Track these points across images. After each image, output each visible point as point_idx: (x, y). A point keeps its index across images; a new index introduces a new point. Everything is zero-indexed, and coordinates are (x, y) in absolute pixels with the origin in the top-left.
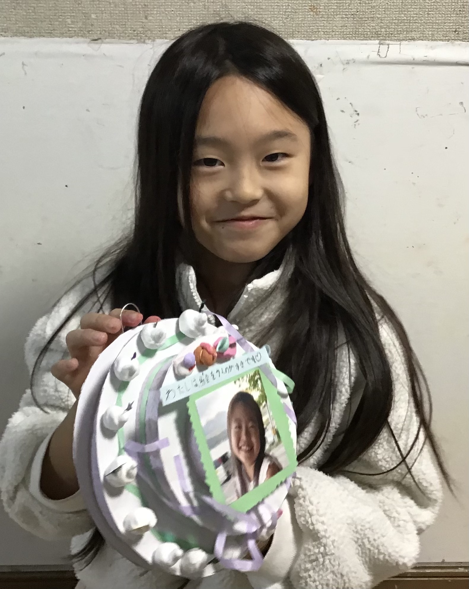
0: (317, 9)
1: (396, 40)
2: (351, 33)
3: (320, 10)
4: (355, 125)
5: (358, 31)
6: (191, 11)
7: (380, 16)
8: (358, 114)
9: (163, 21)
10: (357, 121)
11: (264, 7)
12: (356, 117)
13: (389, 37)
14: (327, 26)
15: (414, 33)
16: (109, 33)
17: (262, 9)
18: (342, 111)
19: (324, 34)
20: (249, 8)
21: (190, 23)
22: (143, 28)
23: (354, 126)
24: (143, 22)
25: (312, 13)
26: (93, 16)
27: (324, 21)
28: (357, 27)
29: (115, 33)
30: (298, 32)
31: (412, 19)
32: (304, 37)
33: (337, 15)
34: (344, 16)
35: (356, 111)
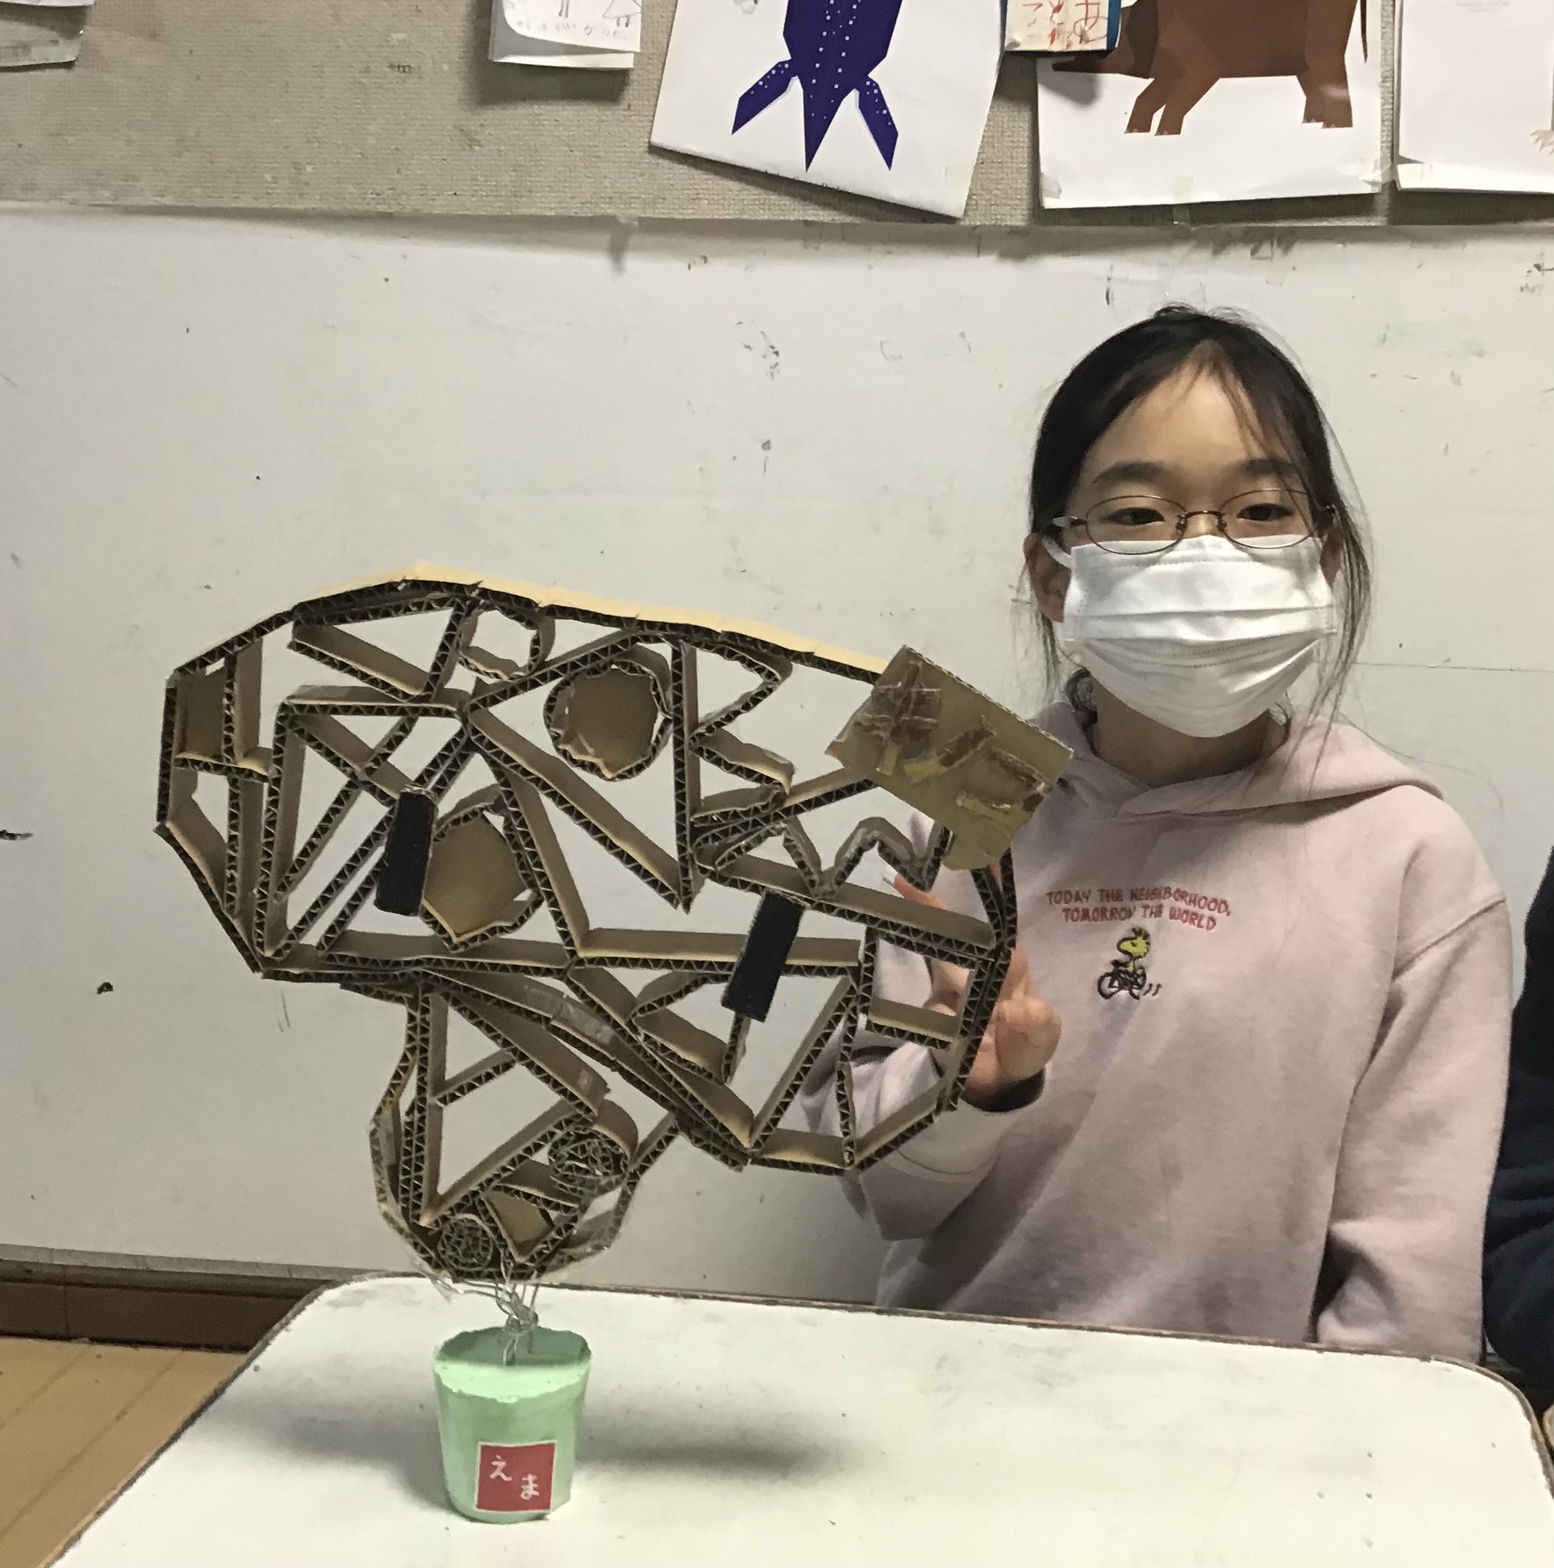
2: (757, 202)
4: (772, 374)
6: (476, 160)
8: (777, 353)
9: (429, 177)
11: (602, 154)
14: (713, 189)
17: (599, 157)
18: (748, 347)
23: (769, 376)
30: (664, 199)
35: (772, 347)
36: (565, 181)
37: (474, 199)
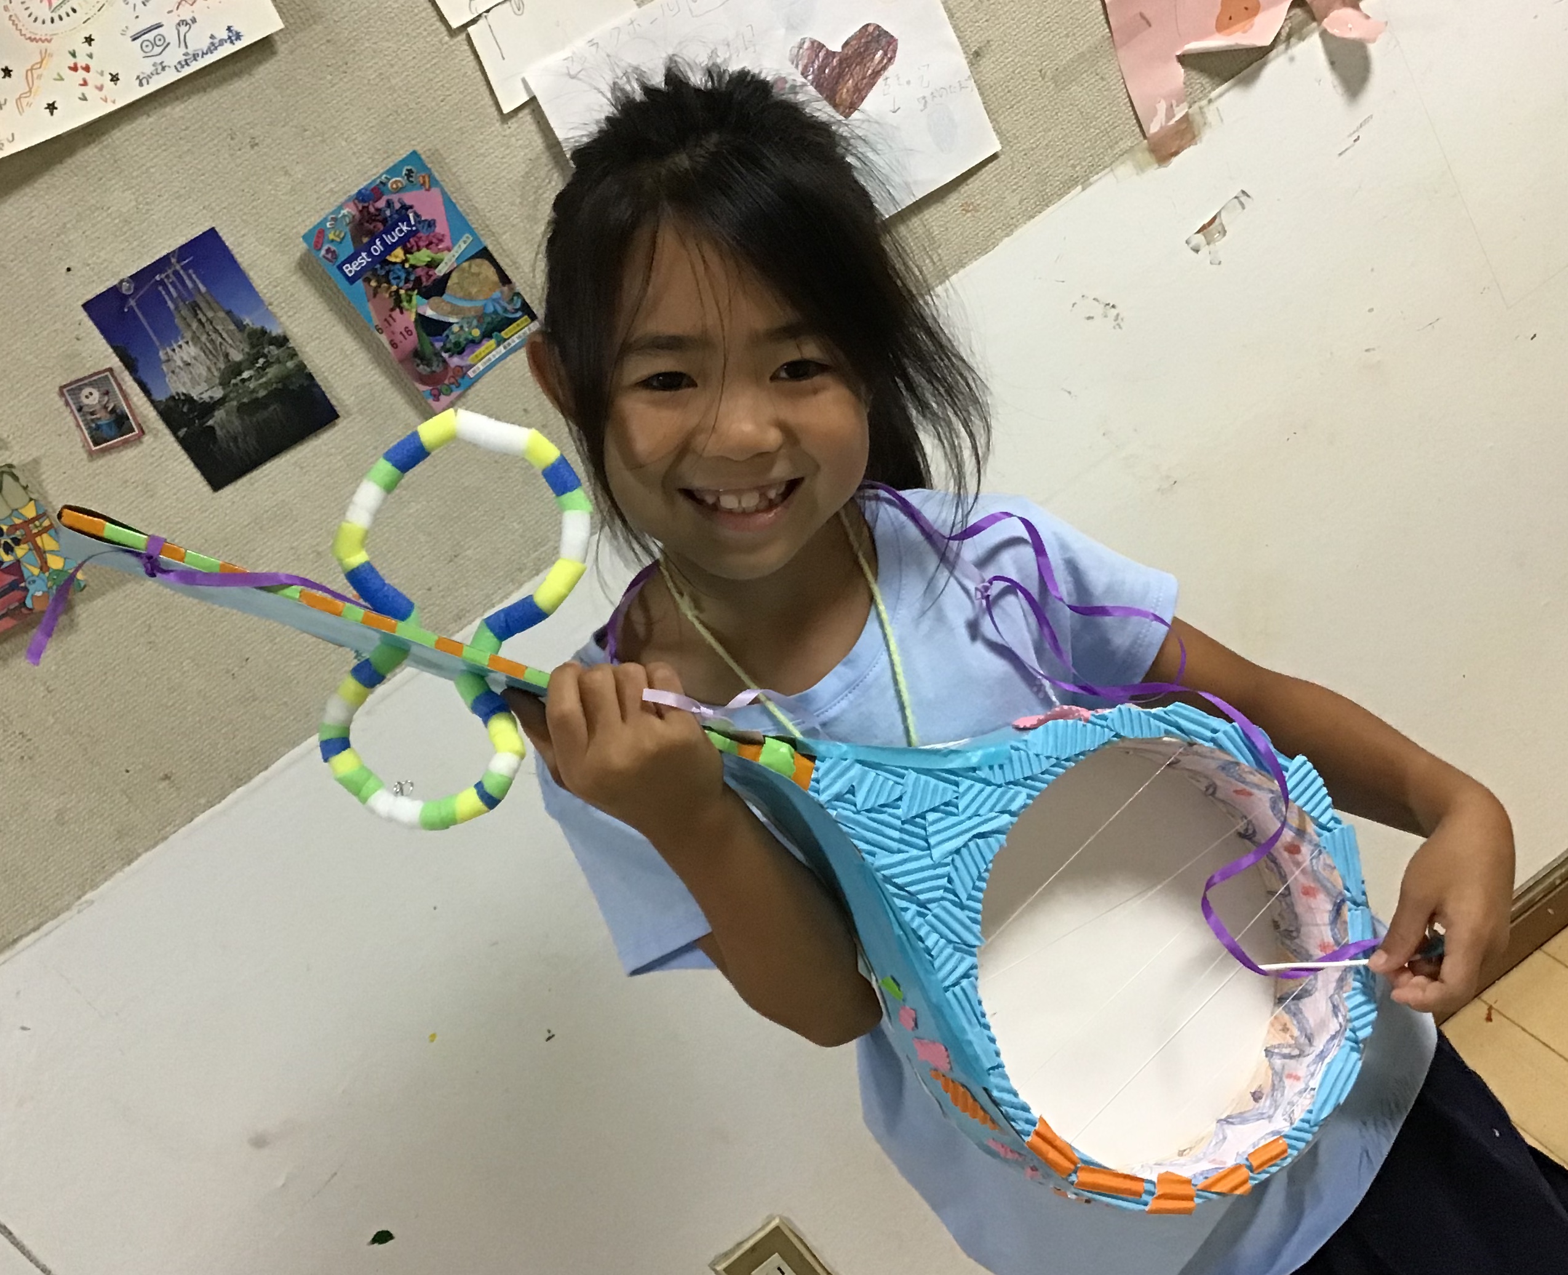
0: (972, 203)
1: (1103, 169)
3: (979, 202)
5: (1046, 194)
7: (1063, 152)
10: (1117, 316)
12: (1114, 312)
13: (1091, 173)
15: (1120, 143)
25: (969, 215)
27: (991, 213)
28: (1041, 189)
31: (1107, 125)
32: (979, 254)
34: (1014, 187)
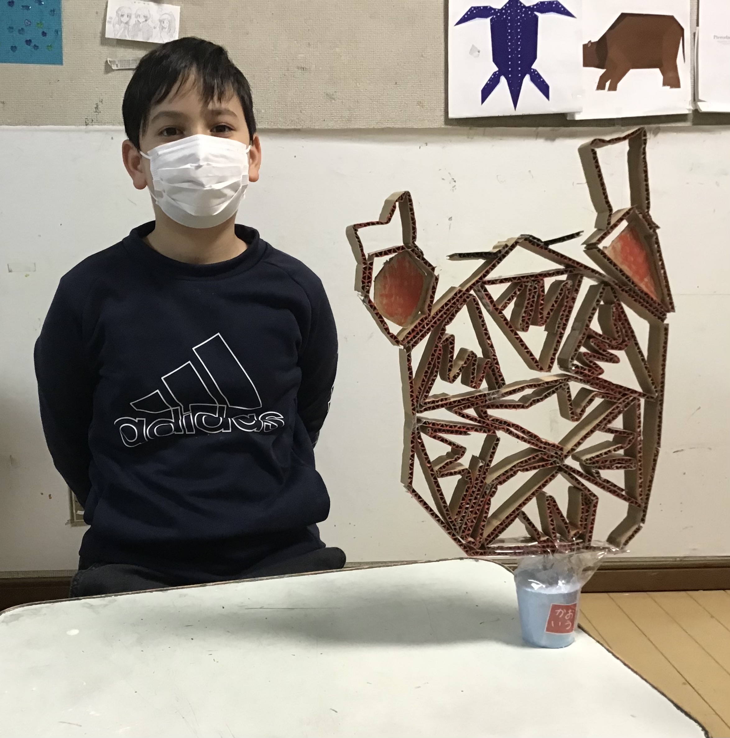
3: (425, 104)
4: (453, 190)
6: (333, 106)
8: (455, 181)
9: (313, 114)
10: (455, 186)
12: (454, 184)
14: (430, 116)
16: (274, 123)
17: (383, 104)
18: (443, 179)
19: (428, 122)
20: (374, 104)
21: (332, 114)
22: (298, 119)
24: (298, 115)
25: (419, 107)
26: (263, 111)
29: (278, 123)
30: (410, 120)
33: (437, 108)
35: (453, 179)
36: (369, 114)
37: (332, 122)
